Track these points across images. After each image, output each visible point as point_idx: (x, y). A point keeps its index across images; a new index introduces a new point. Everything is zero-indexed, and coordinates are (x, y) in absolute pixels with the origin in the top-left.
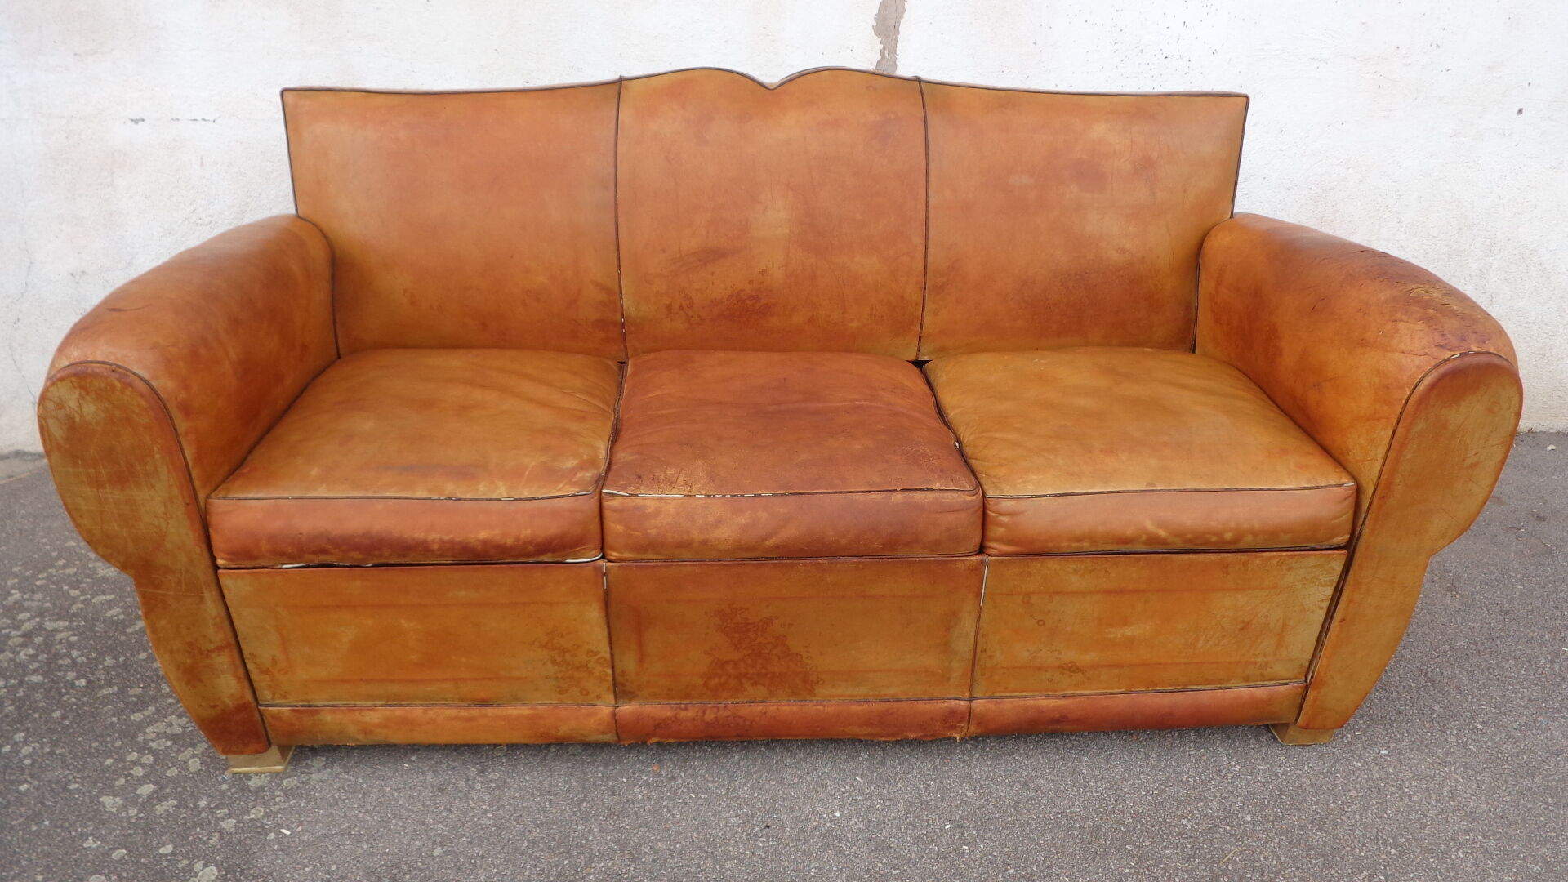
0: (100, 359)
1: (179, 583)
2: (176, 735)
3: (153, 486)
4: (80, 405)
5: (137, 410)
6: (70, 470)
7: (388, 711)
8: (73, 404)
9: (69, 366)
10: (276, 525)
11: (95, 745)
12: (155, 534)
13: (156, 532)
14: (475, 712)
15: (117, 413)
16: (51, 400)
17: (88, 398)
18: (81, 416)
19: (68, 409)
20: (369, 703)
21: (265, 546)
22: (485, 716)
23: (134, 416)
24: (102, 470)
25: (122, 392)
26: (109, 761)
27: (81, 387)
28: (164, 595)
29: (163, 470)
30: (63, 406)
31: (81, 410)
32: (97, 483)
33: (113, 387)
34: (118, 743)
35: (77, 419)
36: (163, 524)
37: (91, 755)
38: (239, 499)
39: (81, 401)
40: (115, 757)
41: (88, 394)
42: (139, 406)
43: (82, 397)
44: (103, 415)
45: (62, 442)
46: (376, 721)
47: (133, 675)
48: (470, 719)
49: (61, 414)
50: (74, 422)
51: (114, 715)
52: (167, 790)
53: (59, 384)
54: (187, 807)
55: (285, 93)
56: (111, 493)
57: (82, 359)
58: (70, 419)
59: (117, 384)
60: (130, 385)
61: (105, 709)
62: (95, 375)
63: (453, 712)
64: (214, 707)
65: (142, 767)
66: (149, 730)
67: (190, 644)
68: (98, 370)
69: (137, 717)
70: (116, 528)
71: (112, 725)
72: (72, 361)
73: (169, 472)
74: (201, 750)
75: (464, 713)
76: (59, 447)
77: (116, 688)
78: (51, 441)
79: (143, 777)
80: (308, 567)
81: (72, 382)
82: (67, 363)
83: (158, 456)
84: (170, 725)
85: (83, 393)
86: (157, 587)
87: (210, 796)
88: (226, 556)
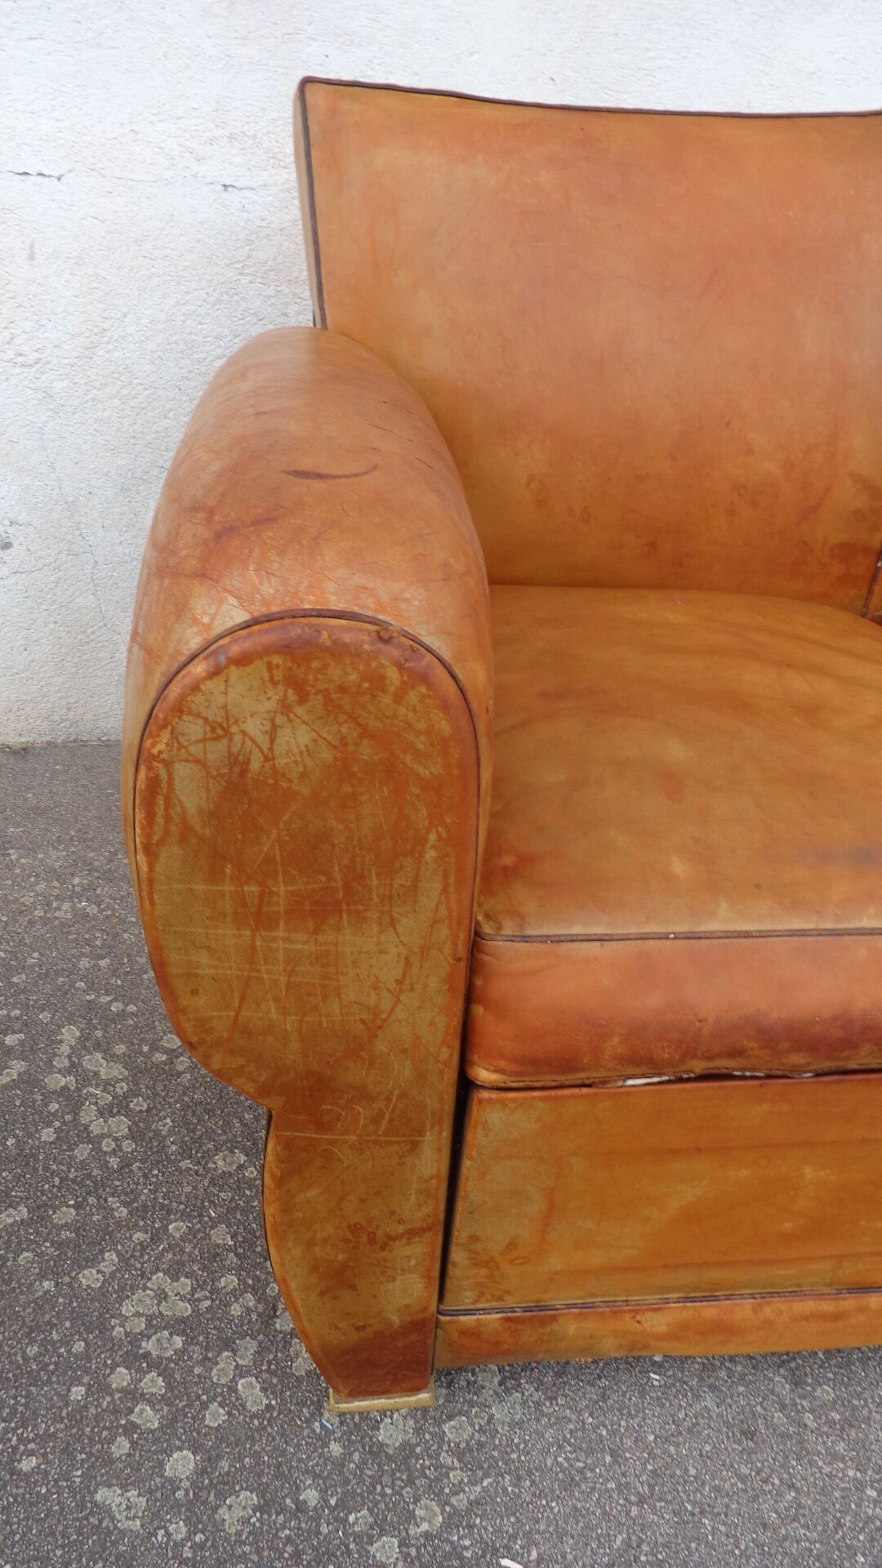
0: (335, 603)
1: (376, 1120)
2: (183, 1320)
3: (393, 923)
4: (272, 735)
5: (421, 744)
6: (200, 887)
7: (688, 1311)
8: (255, 727)
9: (247, 625)
10: (649, 1002)
11: (32, 1351)
12: (360, 1027)
13: (362, 1021)
14: (849, 1303)
15: (366, 751)
16: (198, 716)
17: (300, 710)
18: (267, 759)
19: (238, 739)
20: (652, 1298)
21: (614, 1045)
22: (863, 1310)
23: (408, 758)
24: (282, 889)
25: (398, 698)
26: (78, 1392)
27: (292, 682)
28: (332, 1143)
29: (432, 889)
30: (226, 731)
31: (272, 741)
32: (259, 918)
33: (378, 682)
34: (79, 1347)
35: (256, 765)
36: (386, 1004)
37: (35, 1380)
38: (558, 940)
39: (280, 719)
40: (86, 1379)
41: (302, 700)
42: (429, 732)
43: (285, 708)
44: (327, 755)
45: (195, 821)
46: (662, 1329)
47: (46, 1180)
48: (836, 1317)
49: (216, 752)
50: (244, 772)
51: (42, 1276)
52: (225, 1465)
53: (234, 672)
54: (282, 1510)
55: (309, 87)
56: (287, 940)
57: (289, 604)
58: (238, 764)
59: (393, 675)
60: (424, 678)
61: (21, 1260)
62: (338, 651)
63: (806, 1306)
64: (359, 1329)
65: (149, 1402)
66: (127, 1309)
67: (355, 1229)
68: (347, 638)
69: (90, 1278)
70: (274, 1015)
71: (48, 1299)
72: (259, 610)
73: (445, 890)
74: (250, 1355)
75: (827, 1306)
76: (186, 830)
77: (23, 1211)
78: (168, 819)
79: (162, 1428)
80: (680, 1080)
81: (270, 667)
82: (241, 617)
83: (430, 855)
84: (162, 1296)
85: (292, 696)
86: (322, 1127)
87: (319, 1476)
88: (513, 1067)
